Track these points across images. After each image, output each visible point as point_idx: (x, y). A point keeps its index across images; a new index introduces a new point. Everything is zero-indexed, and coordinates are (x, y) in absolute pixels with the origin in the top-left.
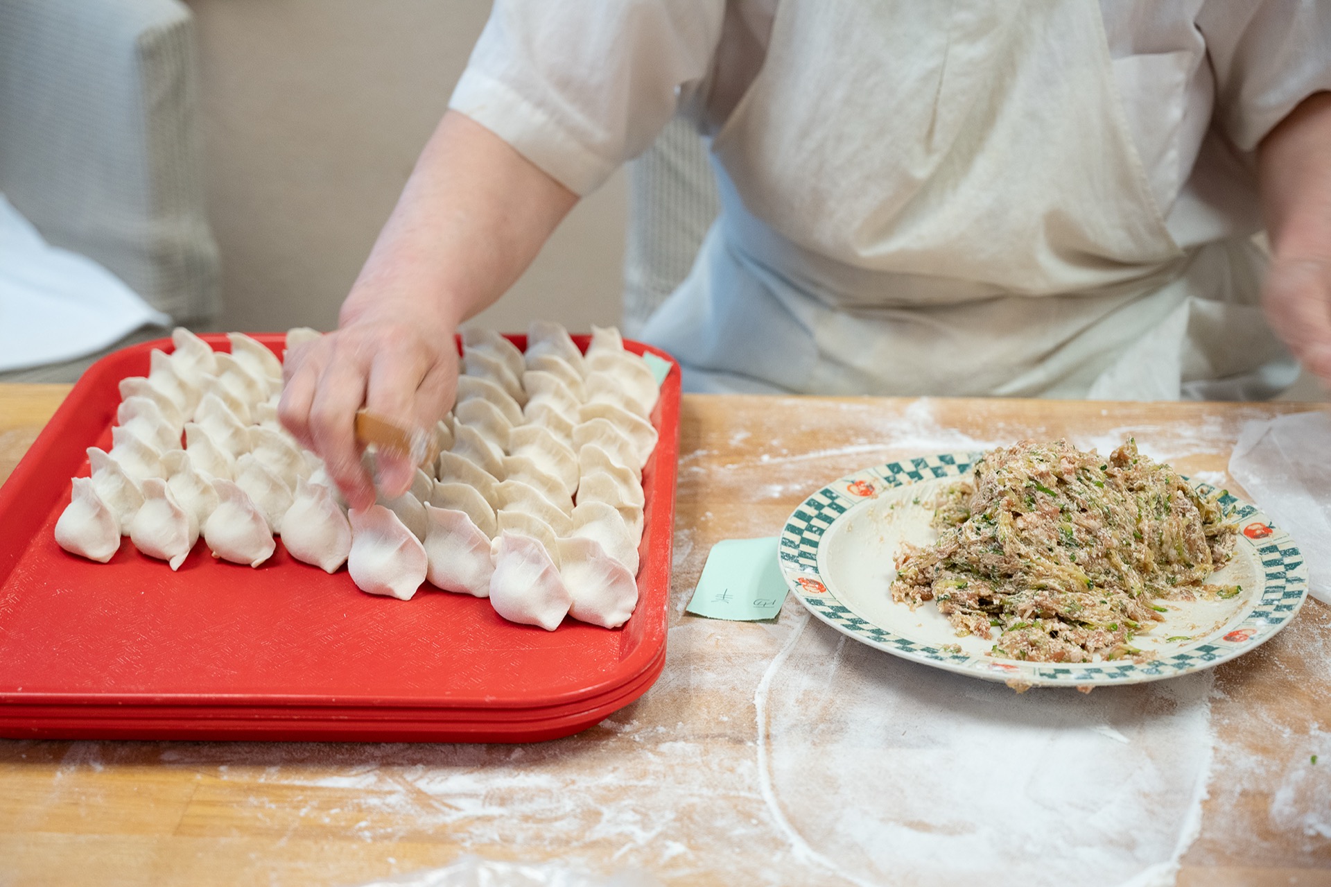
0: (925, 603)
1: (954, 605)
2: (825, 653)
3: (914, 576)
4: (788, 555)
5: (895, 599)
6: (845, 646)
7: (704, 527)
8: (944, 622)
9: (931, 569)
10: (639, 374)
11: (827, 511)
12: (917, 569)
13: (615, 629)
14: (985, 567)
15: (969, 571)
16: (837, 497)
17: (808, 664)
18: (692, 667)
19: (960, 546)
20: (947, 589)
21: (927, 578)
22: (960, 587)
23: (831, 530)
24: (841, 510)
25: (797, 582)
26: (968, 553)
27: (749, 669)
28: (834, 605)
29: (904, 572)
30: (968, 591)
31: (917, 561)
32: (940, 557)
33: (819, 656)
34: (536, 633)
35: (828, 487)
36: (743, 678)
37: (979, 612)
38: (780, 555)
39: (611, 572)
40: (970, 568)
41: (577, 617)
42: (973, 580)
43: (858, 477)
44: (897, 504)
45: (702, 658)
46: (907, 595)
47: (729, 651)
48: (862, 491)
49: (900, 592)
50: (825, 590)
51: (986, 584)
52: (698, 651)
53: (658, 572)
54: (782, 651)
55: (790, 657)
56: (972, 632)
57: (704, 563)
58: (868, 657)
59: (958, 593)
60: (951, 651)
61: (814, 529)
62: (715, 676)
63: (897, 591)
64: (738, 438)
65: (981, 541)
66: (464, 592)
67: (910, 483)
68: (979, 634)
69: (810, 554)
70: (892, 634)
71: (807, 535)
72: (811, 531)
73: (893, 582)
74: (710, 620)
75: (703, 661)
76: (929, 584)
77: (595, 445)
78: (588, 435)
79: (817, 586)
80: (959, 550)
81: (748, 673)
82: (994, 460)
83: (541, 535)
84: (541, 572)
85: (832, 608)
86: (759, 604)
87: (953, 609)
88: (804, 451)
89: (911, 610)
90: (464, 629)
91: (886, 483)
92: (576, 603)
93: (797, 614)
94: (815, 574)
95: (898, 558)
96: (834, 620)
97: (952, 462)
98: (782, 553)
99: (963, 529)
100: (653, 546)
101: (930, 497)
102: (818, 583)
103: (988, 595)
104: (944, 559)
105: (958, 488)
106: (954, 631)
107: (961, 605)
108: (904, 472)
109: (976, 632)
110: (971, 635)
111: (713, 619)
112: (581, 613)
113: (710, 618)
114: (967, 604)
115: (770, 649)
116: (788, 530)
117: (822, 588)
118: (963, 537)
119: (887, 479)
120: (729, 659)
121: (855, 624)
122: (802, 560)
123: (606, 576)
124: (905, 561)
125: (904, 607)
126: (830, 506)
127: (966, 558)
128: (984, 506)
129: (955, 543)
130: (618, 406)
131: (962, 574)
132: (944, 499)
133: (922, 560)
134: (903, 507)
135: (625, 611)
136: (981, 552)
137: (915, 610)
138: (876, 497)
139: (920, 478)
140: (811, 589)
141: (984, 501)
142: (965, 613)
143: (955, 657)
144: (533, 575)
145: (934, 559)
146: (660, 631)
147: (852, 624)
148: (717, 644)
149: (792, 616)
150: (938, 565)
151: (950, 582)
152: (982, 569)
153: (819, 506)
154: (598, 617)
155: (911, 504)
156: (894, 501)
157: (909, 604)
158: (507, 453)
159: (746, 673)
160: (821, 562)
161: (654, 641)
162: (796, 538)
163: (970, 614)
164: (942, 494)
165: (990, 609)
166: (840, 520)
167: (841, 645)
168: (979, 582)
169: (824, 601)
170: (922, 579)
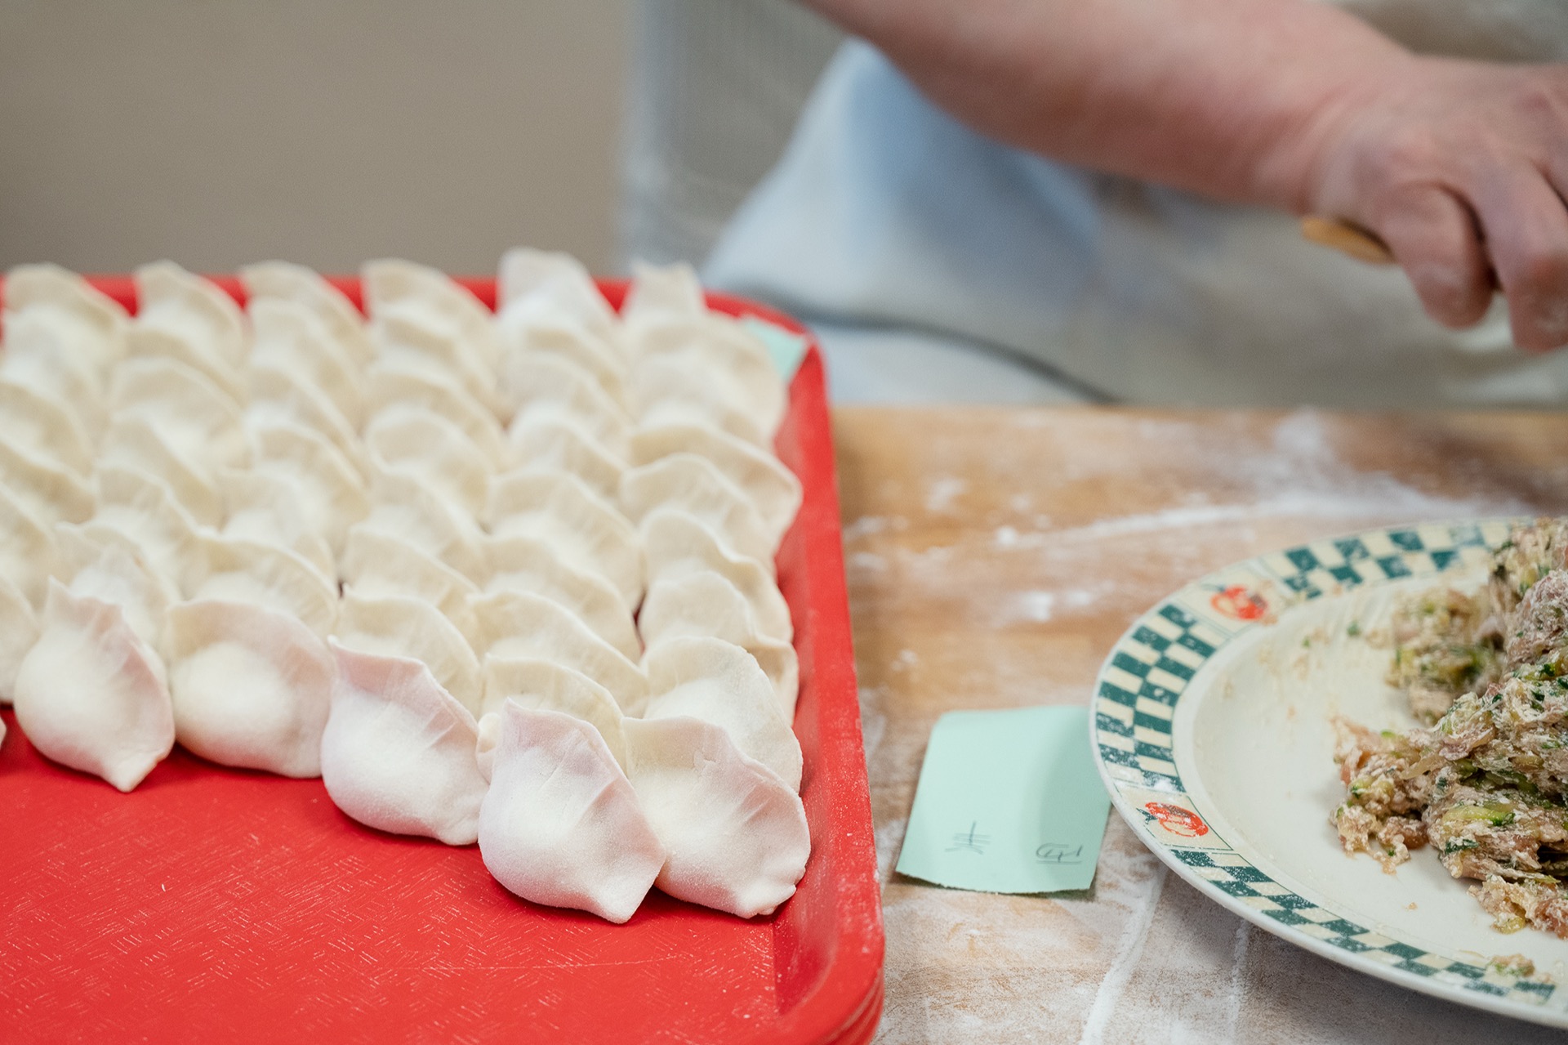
0: (1414, 854)
1: (1485, 862)
2: (1209, 968)
3: (1385, 796)
4: (1114, 751)
5: (1349, 847)
6: (1250, 950)
7: (902, 682)
8: (1463, 899)
9: (1422, 782)
10: (744, 362)
11: (1177, 653)
12: (1391, 781)
13: (759, 920)
14: (1553, 778)
15: (1513, 786)
16: (1193, 623)
17: (1177, 992)
18: (927, 1002)
19: (1497, 733)
20: (1470, 827)
21: (1411, 800)
22: (1498, 823)
23: (1193, 694)
24: (1205, 650)
25: (1145, 813)
26: (1516, 748)
27: (1052, 1007)
28: (1233, 865)
29: (1366, 787)
30: (1517, 832)
31: (1392, 763)
32: (1449, 756)
33: (1198, 976)
34: (586, 929)
35: (1175, 600)
36: (1043, 1027)
37: (1542, 876)
38: (1097, 751)
39: (751, 795)
40: (1517, 781)
41: (675, 891)
42: (1523, 806)
43: (1230, 578)
44: (1317, 635)
45: (944, 979)
46: (1372, 836)
47: (1000, 964)
48: (1242, 610)
49: (1359, 831)
50: (1206, 830)
51: (1553, 815)
52: (934, 964)
53: (848, 791)
54: (1116, 963)
55: (1136, 977)
56: (1529, 921)
57: (918, 763)
58: (1306, 977)
59: (1495, 835)
60: (1513, 972)
61: (1158, 693)
62: (980, 1022)
63: (1351, 828)
64: (942, 494)
65: (1545, 723)
66: (420, 832)
67: (1337, 591)
68: (1545, 926)
69: (1158, 748)
70: (1373, 933)
71: (1145, 705)
72: (1151, 696)
73: (1341, 810)
74: (950, 893)
75: (949, 987)
76: (1415, 813)
77: (672, 511)
78: (657, 492)
79: (1188, 820)
80: (1495, 742)
81: (1051, 1014)
82: (1536, 544)
83: (587, 710)
84: (597, 794)
85: (1231, 870)
86: (1050, 854)
87: (1483, 871)
88: (1083, 520)
89: (1386, 870)
90: (429, 920)
91: (1287, 592)
92: (674, 863)
93: (1134, 879)
94: (1177, 792)
95: (1346, 756)
96: (1244, 899)
97: (1415, 545)
98: (1102, 747)
99: (1505, 698)
100: (828, 734)
101: (1379, 620)
102: (1190, 815)
103: (1559, 839)
104: (1458, 761)
105: (1442, 600)
106: (1489, 920)
107: (1500, 861)
108: (1321, 566)
109: (1537, 922)
110: (1527, 931)
111: (955, 889)
112: (682, 882)
113: (949, 888)
114: (1514, 859)
115: (1089, 960)
116: (1106, 696)
117: (1199, 826)
118: (1505, 715)
119: (1290, 582)
120: (1002, 981)
121: (1290, 906)
122: (1146, 762)
123: (740, 803)
124: (1361, 763)
125: (1368, 864)
126: (1182, 641)
127: (1510, 760)
128: (1539, 645)
129: (1485, 728)
130: (712, 428)
131: (1499, 793)
132: (1411, 625)
133: (1402, 761)
134: (1328, 641)
135: (782, 880)
136: (1545, 747)
137: (1394, 872)
138: (1272, 621)
139: (1357, 580)
140: (1178, 828)
141: (1540, 635)
142: (1509, 880)
143: (1526, 987)
144: (579, 801)
145: (1433, 760)
146: (875, 930)
147: (1282, 908)
148: (972, 949)
149: (1124, 884)
150: (1445, 772)
151: (1472, 811)
152: (1545, 783)
153: (1160, 643)
154: (721, 892)
155: (1343, 636)
156: (1308, 631)
157: (1378, 858)
158: (485, 528)
159: (1045, 1014)
160: (1186, 763)
161: (865, 955)
162: (1124, 714)
163: (1521, 881)
164: (1405, 615)
165: (1560, 870)
166: (1207, 672)
167: (1241, 948)
168: (1537, 812)
169: (1209, 854)
170: (1402, 803)
